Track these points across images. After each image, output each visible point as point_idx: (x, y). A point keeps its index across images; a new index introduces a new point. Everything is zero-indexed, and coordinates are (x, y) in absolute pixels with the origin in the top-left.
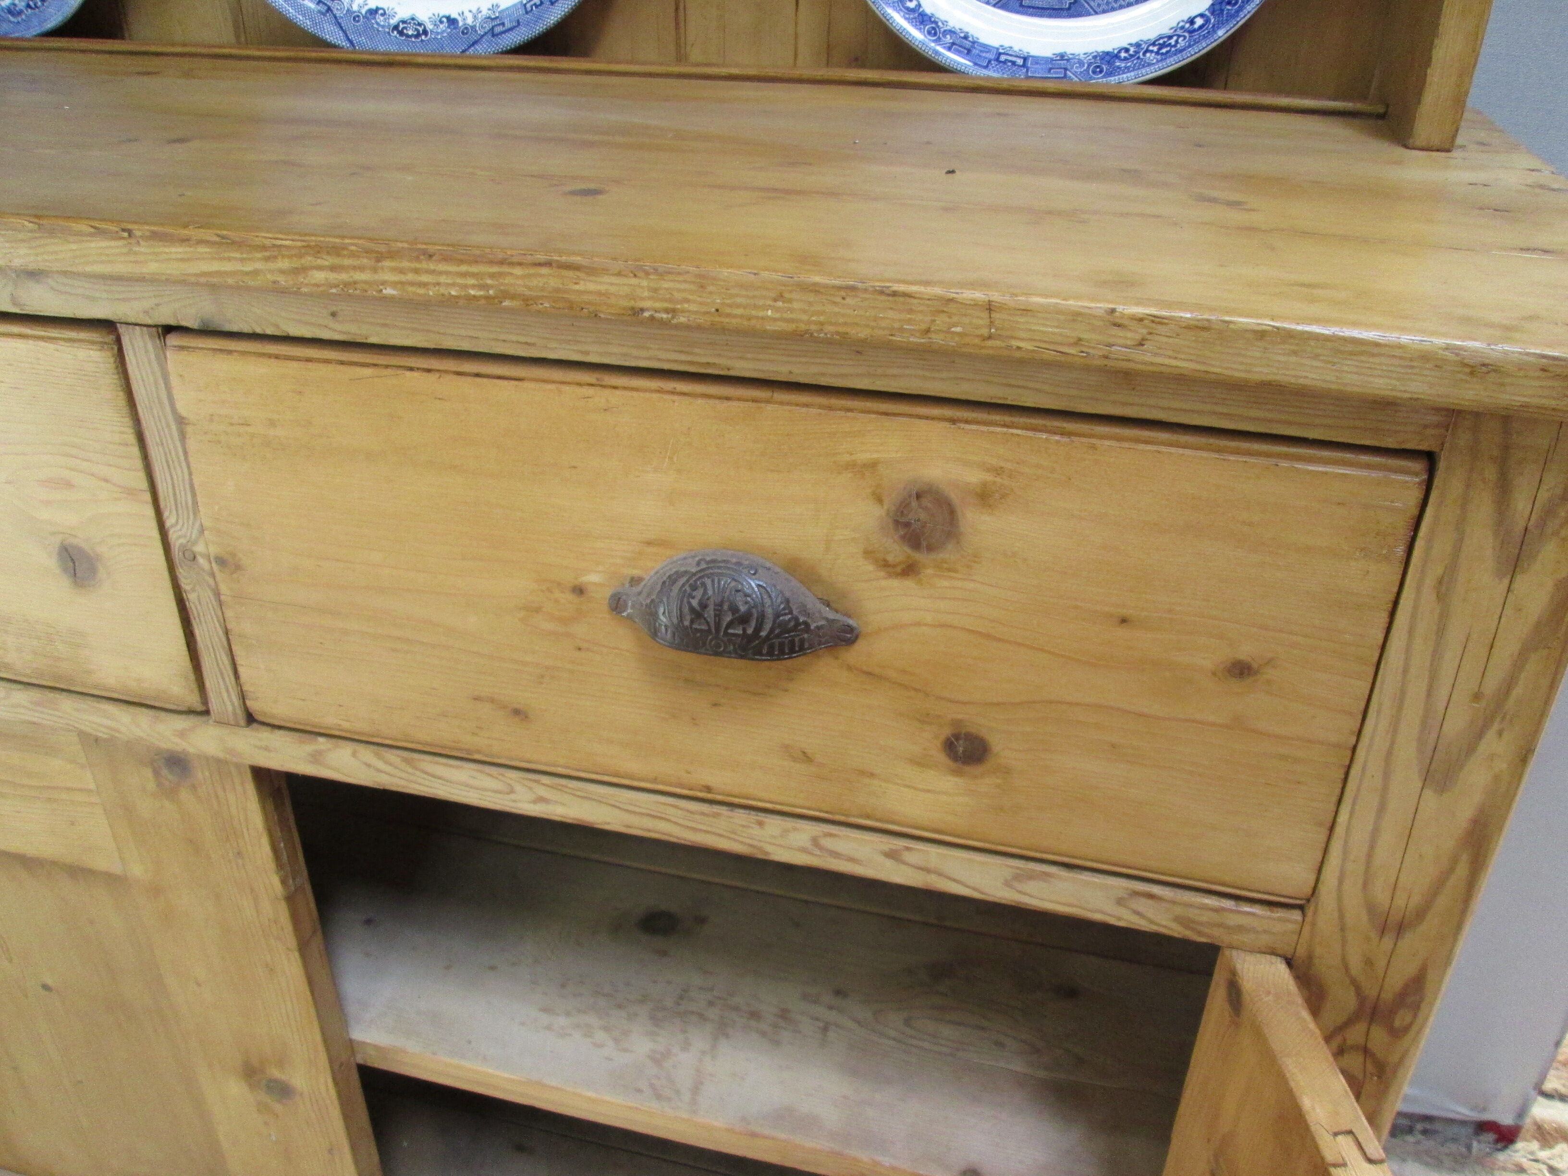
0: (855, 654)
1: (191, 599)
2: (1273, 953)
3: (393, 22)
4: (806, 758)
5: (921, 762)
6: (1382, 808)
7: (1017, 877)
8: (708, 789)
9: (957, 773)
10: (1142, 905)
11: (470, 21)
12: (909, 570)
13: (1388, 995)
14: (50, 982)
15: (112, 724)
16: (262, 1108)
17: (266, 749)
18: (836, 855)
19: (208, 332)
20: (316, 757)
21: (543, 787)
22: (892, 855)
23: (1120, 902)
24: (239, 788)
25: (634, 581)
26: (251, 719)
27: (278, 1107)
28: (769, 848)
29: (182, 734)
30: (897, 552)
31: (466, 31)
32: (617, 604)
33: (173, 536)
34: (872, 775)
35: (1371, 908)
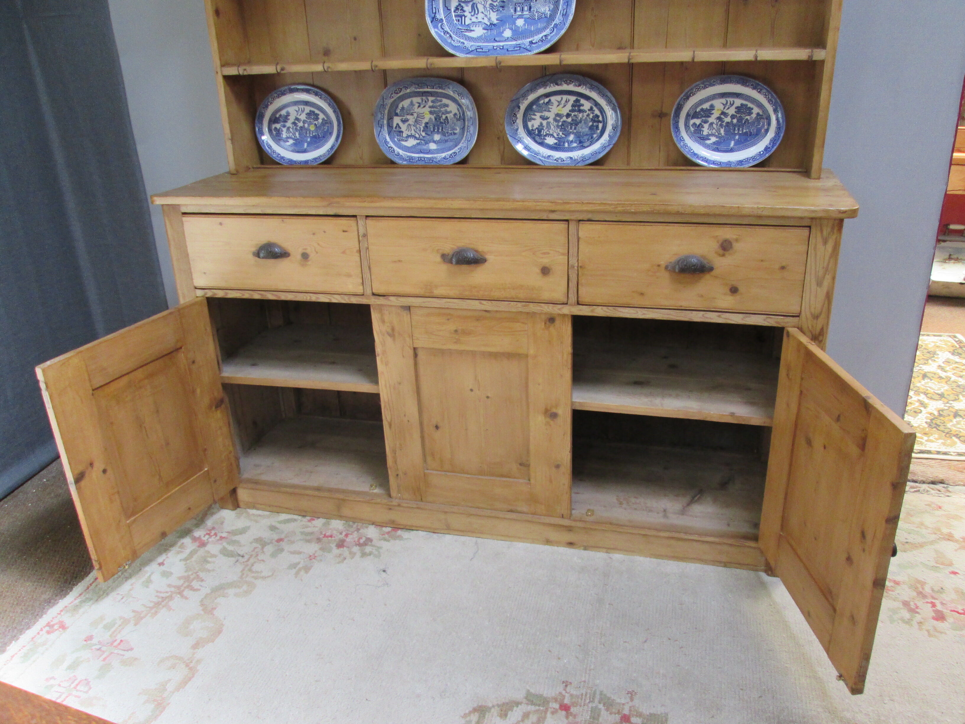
0: (713, 273)
1: (571, 276)
2: (795, 327)
3: (555, 158)
4: (702, 296)
5: (725, 294)
6: (811, 292)
7: (744, 318)
8: (681, 306)
9: (732, 296)
10: (769, 320)
11: (576, 158)
12: (723, 255)
13: (817, 333)
14: (489, 395)
15: (541, 309)
16: (547, 424)
17: (580, 310)
18: (707, 318)
19: (589, 220)
20: (592, 311)
21: (644, 311)
22: (719, 316)
23: (764, 320)
24: (567, 324)
25: (670, 262)
26: (578, 304)
27: (552, 423)
28: (693, 318)
29: (559, 309)
30: (721, 252)
31: (575, 160)
32: (666, 268)
33: (570, 263)
34: (715, 298)
35: (811, 314)
